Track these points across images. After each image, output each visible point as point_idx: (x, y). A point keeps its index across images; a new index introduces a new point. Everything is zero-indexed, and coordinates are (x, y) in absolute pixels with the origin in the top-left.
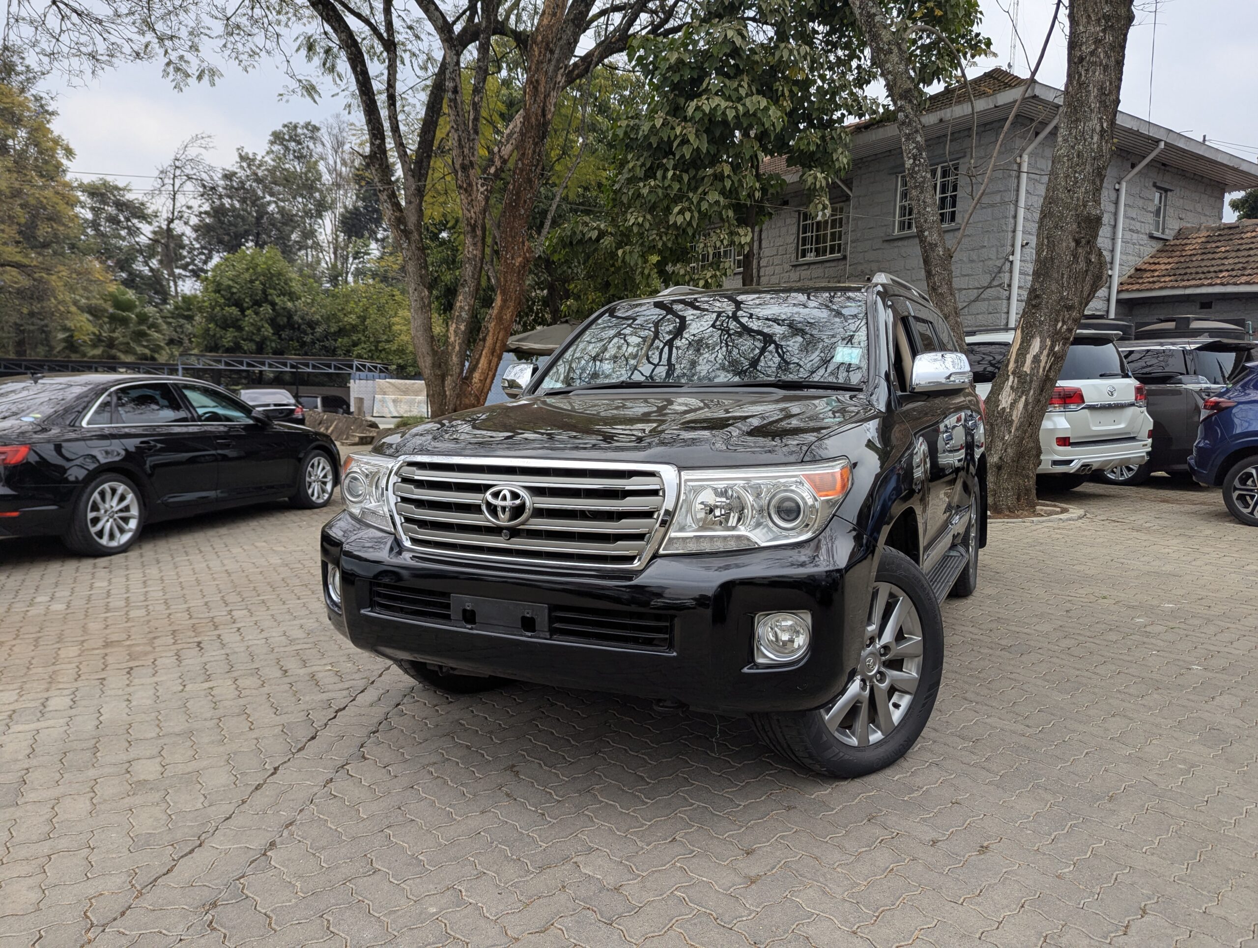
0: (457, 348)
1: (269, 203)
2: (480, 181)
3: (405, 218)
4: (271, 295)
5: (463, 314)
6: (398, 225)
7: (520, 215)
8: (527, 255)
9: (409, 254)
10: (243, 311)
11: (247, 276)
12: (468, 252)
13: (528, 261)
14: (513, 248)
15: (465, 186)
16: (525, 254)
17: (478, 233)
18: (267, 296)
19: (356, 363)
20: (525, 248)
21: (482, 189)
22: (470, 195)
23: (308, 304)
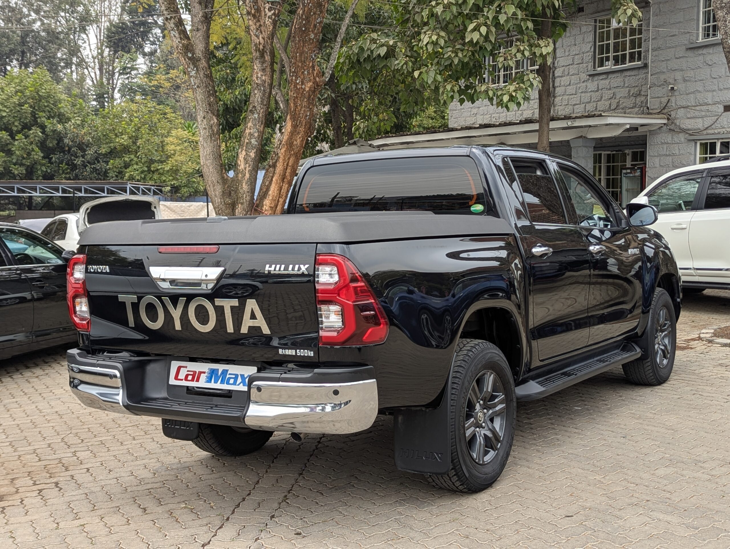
0: (247, 175)
1: (34, 21)
2: (267, 6)
3: (192, 46)
4: (40, 117)
5: (253, 141)
6: (186, 53)
7: (310, 39)
8: (317, 79)
9: (197, 82)
10: (12, 136)
11: (15, 99)
12: (257, 78)
13: (318, 86)
14: (303, 73)
15: (253, 12)
16: (315, 78)
17: (266, 58)
18: (36, 118)
19: (129, 186)
20: (315, 73)
21: (269, 14)
22: (259, 21)
23: (79, 125)
